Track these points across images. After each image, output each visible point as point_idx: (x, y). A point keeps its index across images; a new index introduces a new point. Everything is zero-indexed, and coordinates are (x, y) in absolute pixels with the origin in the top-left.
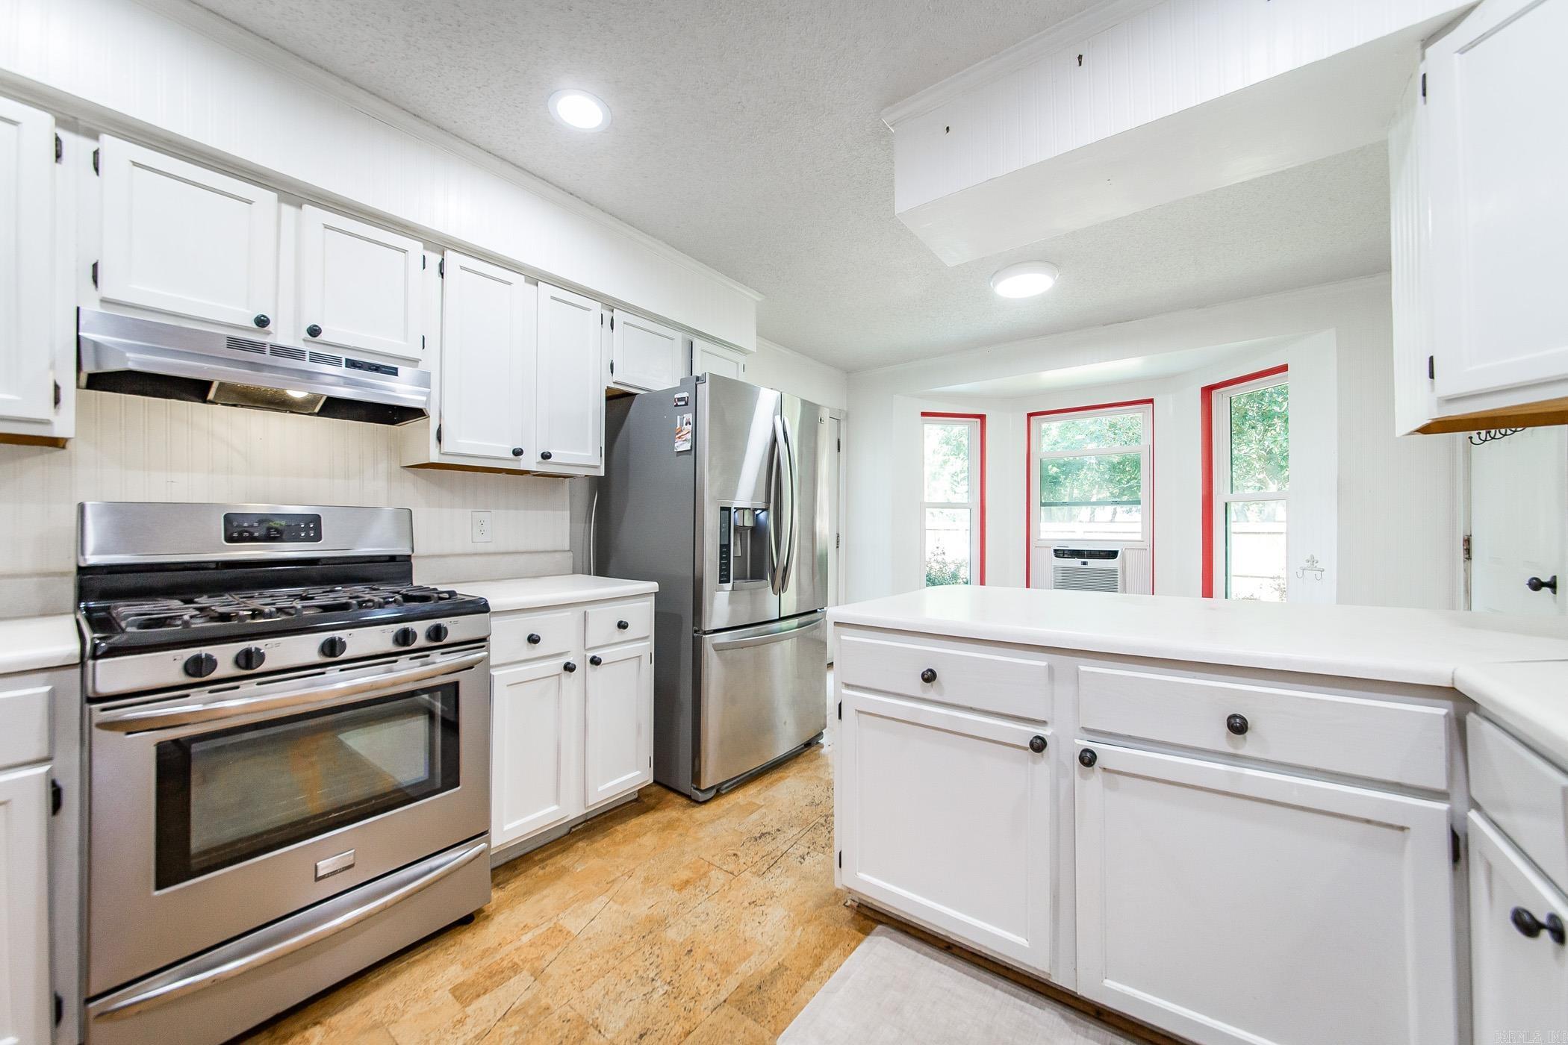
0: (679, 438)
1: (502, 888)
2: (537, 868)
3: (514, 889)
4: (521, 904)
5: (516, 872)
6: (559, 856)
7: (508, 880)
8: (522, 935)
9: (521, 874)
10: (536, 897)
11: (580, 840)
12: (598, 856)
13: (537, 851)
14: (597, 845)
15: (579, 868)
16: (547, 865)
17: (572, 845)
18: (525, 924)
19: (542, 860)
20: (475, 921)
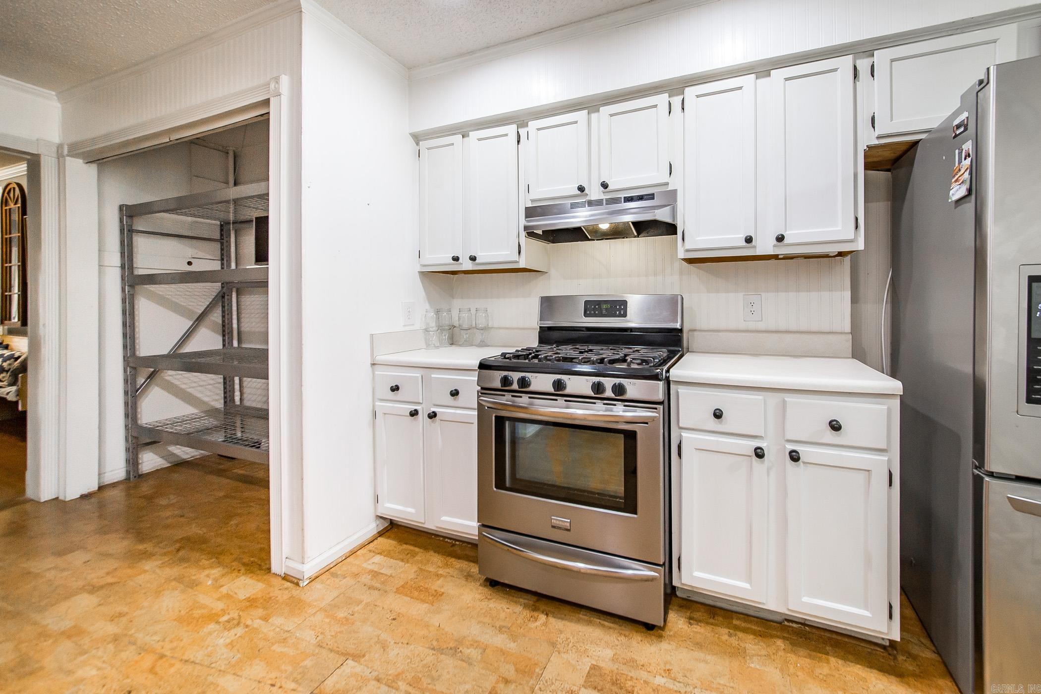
0: (956, 181)
1: (690, 623)
2: (726, 631)
3: (697, 632)
4: (686, 649)
5: (712, 621)
6: (752, 637)
7: (700, 621)
8: (660, 675)
9: (712, 624)
10: (700, 655)
11: (784, 638)
12: (782, 670)
13: (742, 616)
14: (792, 657)
15: (755, 664)
16: (736, 635)
17: (772, 636)
18: (670, 668)
19: (736, 628)
20: (651, 632)
